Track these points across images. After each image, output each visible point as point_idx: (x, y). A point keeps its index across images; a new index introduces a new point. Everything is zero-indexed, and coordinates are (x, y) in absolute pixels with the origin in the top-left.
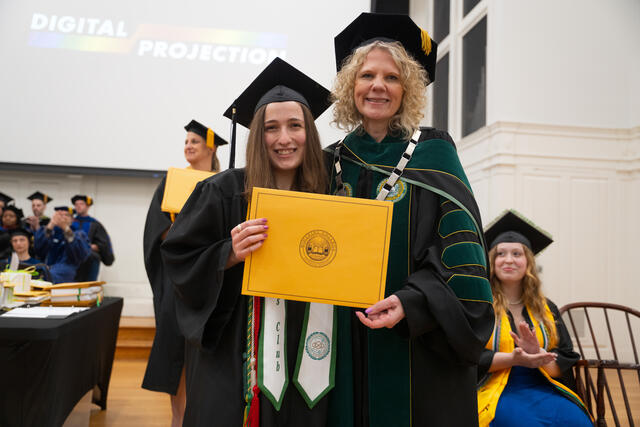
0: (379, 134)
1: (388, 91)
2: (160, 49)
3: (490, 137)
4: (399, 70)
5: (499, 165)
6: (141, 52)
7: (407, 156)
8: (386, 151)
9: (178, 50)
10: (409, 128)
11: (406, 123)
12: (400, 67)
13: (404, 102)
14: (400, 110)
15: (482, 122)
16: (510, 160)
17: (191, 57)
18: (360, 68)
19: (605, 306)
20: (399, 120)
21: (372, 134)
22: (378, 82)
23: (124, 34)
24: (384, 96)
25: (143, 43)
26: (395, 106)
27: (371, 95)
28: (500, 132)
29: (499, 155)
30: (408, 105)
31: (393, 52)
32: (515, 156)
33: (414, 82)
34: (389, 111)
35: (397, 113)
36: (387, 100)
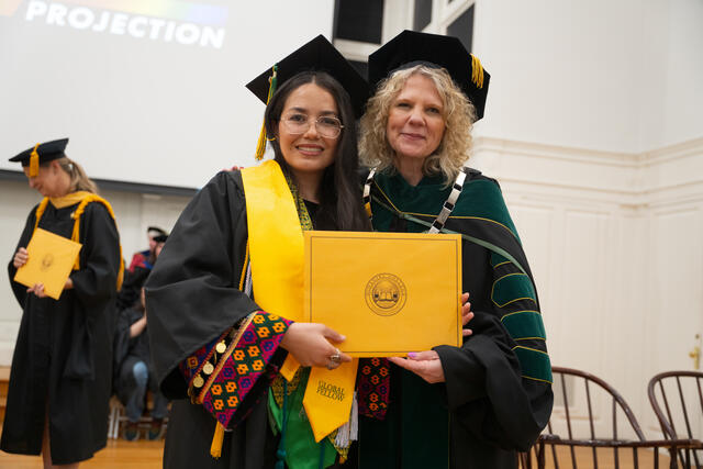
1: (426, 126)
4: (443, 103)
7: (450, 206)
10: (449, 172)
11: (446, 165)
12: (444, 97)
13: (444, 141)
14: (438, 151)
18: (397, 96)
20: (438, 161)
24: (421, 132)
26: (431, 145)
27: (407, 129)
30: (449, 144)
31: (437, 80)
33: (457, 119)
35: (435, 153)
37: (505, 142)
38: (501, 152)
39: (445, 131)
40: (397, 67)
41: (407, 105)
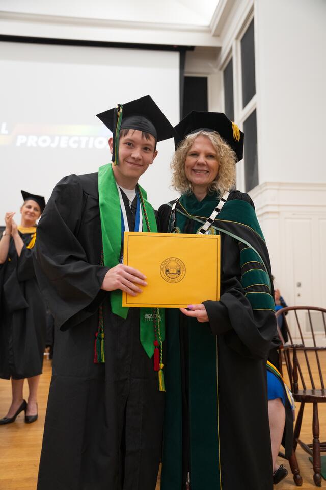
0: (201, 195)
1: (207, 165)
2: (32, 141)
3: (261, 193)
4: (216, 151)
5: (268, 213)
6: (18, 144)
7: (217, 210)
8: (204, 206)
9: (44, 141)
10: (221, 190)
11: (220, 187)
12: (217, 148)
13: (219, 172)
14: (217, 179)
15: (257, 183)
16: (275, 209)
17: (54, 145)
18: (189, 149)
19: (309, 309)
20: (216, 184)
21: (197, 195)
22: (202, 159)
23: (6, 132)
24: (205, 169)
25: (20, 137)
26: (212, 175)
27: (196, 168)
28: (267, 190)
29: (267, 205)
30: (222, 175)
31: (211, 138)
32: (279, 205)
33: (226, 160)
34: (208, 179)
35: (215, 180)
36: (208, 172)
37: (280, 184)
38: (278, 190)
39: (219, 168)
40: (189, 132)
41: (196, 154)
